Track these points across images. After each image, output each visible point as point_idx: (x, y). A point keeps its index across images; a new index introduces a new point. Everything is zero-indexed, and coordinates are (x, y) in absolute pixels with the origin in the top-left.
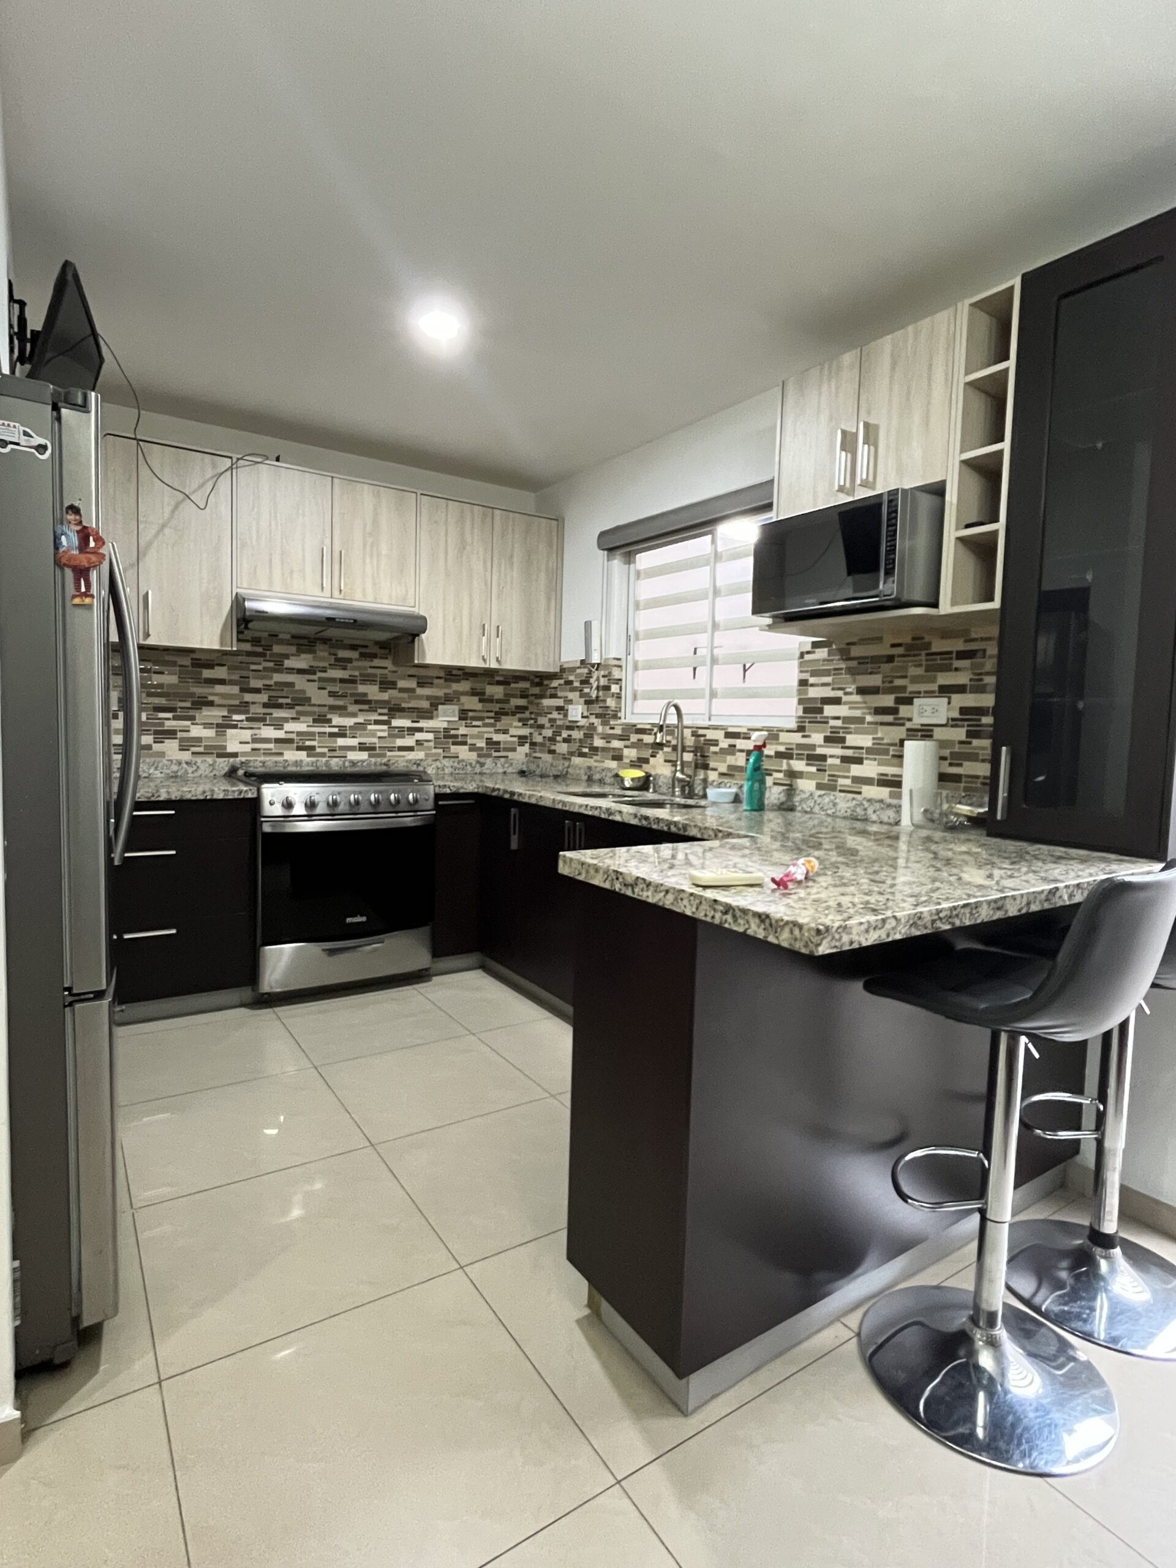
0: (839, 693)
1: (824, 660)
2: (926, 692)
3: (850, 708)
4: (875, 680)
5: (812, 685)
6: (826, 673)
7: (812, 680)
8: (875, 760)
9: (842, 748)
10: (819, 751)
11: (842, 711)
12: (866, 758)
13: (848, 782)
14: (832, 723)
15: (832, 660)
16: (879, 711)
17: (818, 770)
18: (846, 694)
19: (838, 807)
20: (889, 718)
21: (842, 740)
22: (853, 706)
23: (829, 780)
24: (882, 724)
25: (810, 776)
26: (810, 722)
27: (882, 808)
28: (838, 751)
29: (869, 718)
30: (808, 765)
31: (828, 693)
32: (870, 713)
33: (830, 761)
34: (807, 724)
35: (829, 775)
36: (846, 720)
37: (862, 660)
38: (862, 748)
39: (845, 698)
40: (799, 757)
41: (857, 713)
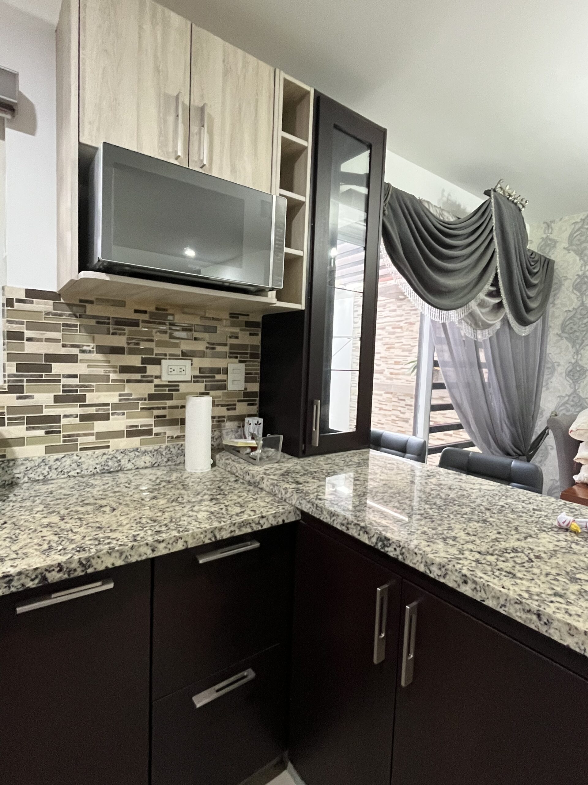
0: (75, 351)
1: (48, 313)
2: (170, 355)
3: (89, 366)
4: (120, 341)
5: (29, 339)
6: (54, 328)
7: (28, 334)
8: (123, 414)
9: (81, 406)
10: (46, 412)
11: (80, 369)
12: (113, 414)
13: (93, 439)
14: (64, 381)
15: (60, 315)
16: (124, 369)
17: (47, 433)
18: (83, 352)
19: (84, 466)
20: (138, 376)
21: (82, 399)
22: (91, 364)
23: (64, 441)
24: (129, 381)
25: (34, 441)
26: (28, 381)
27: (138, 456)
28: (77, 410)
29: (113, 376)
30: (28, 429)
31: (57, 349)
32: (115, 372)
33: (64, 421)
34: (25, 384)
35: (64, 436)
36: (84, 378)
37: (101, 321)
38: (108, 405)
39: (81, 356)
40: (14, 421)
41: (100, 371)
